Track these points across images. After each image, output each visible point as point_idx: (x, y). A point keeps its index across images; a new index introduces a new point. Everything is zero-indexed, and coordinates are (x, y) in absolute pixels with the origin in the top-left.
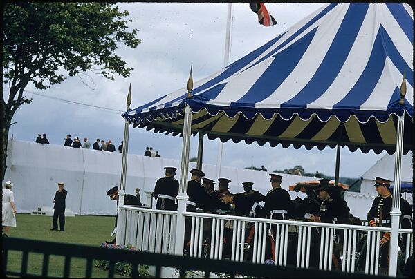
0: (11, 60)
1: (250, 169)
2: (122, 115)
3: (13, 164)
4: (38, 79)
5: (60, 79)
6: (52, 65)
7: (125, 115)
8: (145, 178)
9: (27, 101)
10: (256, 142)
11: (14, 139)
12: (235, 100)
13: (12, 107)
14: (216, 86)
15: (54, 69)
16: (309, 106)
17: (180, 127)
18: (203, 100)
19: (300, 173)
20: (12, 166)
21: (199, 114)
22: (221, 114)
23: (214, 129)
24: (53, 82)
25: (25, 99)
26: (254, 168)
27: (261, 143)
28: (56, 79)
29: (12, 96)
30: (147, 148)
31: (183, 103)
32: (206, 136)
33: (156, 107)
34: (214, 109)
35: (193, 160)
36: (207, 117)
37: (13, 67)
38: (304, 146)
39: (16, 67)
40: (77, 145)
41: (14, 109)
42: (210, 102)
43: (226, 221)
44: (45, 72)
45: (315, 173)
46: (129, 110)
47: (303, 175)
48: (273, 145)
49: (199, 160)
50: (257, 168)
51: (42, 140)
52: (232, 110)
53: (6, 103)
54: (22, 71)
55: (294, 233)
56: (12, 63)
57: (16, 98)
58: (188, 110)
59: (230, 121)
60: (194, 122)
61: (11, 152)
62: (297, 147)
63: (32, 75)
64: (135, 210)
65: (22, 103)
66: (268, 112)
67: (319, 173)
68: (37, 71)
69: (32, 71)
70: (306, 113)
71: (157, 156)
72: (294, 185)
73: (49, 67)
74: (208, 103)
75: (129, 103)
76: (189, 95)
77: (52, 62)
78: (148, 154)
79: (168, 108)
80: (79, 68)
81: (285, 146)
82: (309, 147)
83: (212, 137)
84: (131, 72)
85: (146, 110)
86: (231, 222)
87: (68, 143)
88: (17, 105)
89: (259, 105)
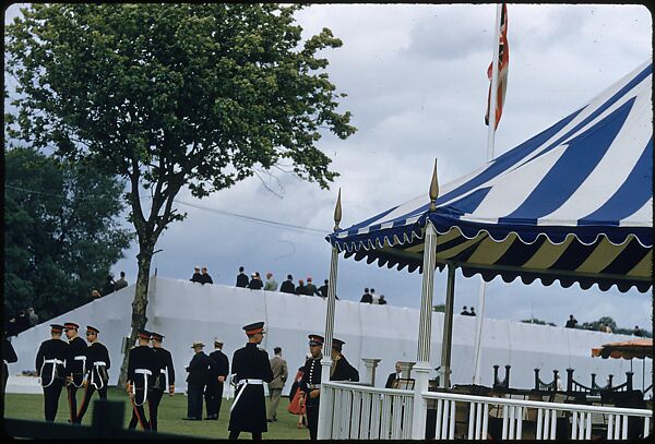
0: (154, 152)
1: (529, 322)
2: (327, 239)
3: (157, 315)
4: (195, 182)
5: (229, 182)
6: (217, 159)
7: (332, 239)
8: (362, 337)
9: (179, 217)
10: (538, 281)
11: (158, 277)
12: (505, 214)
13: (156, 226)
14: (475, 192)
15: (220, 166)
16: (624, 223)
17: (418, 256)
18: (454, 214)
19: (608, 328)
20: (156, 318)
21: (448, 236)
22: (483, 235)
23: (472, 259)
24: (218, 185)
25: (176, 213)
26: (536, 322)
27: (547, 282)
28: (223, 181)
29: (155, 208)
30: (367, 290)
31: (422, 220)
32: (459, 270)
33: (379, 226)
34: (472, 228)
35: (439, 309)
36: (460, 240)
37: (158, 164)
38: (615, 286)
39: (162, 164)
40: (256, 284)
41: (159, 230)
42: (466, 218)
43: (491, 407)
44: (206, 172)
45: (634, 328)
46: (337, 230)
47: (615, 331)
48: (566, 284)
49: (448, 309)
50: (540, 320)
51: (202, 278)
52: (500, 229)
53: (147, 220)
54: (171, 169)
55: (602, 426)
56: (154, 156)
57: (161, 213)
58: (430, 230)
59: (497, 248)
60: (440, 248)
61: (153, 297)
62: (604, 287)
63: (186, 176)
64: (347, 389)
65: (171, 220)
66: (557, 232)
67: (640, 328)
68: (194, 170)
69: (187, 170)
70: (618, 234)
71: (382, 302)
72: (600, 347)
73: (213, 162)
74: (462, 218)
75: (338, 220)
76: (433, 207)
77: (217, 155)
78: (367, 299)
79: (400, 228)
80: (258, 165)
81: (586, 285)
82: (624, 288)
83: (468, 273)
84: (335, 178)
85: (365, 231)
86: (500, 408)
87: (242, 281)
88: (163, 223)
89: (543, 221)
